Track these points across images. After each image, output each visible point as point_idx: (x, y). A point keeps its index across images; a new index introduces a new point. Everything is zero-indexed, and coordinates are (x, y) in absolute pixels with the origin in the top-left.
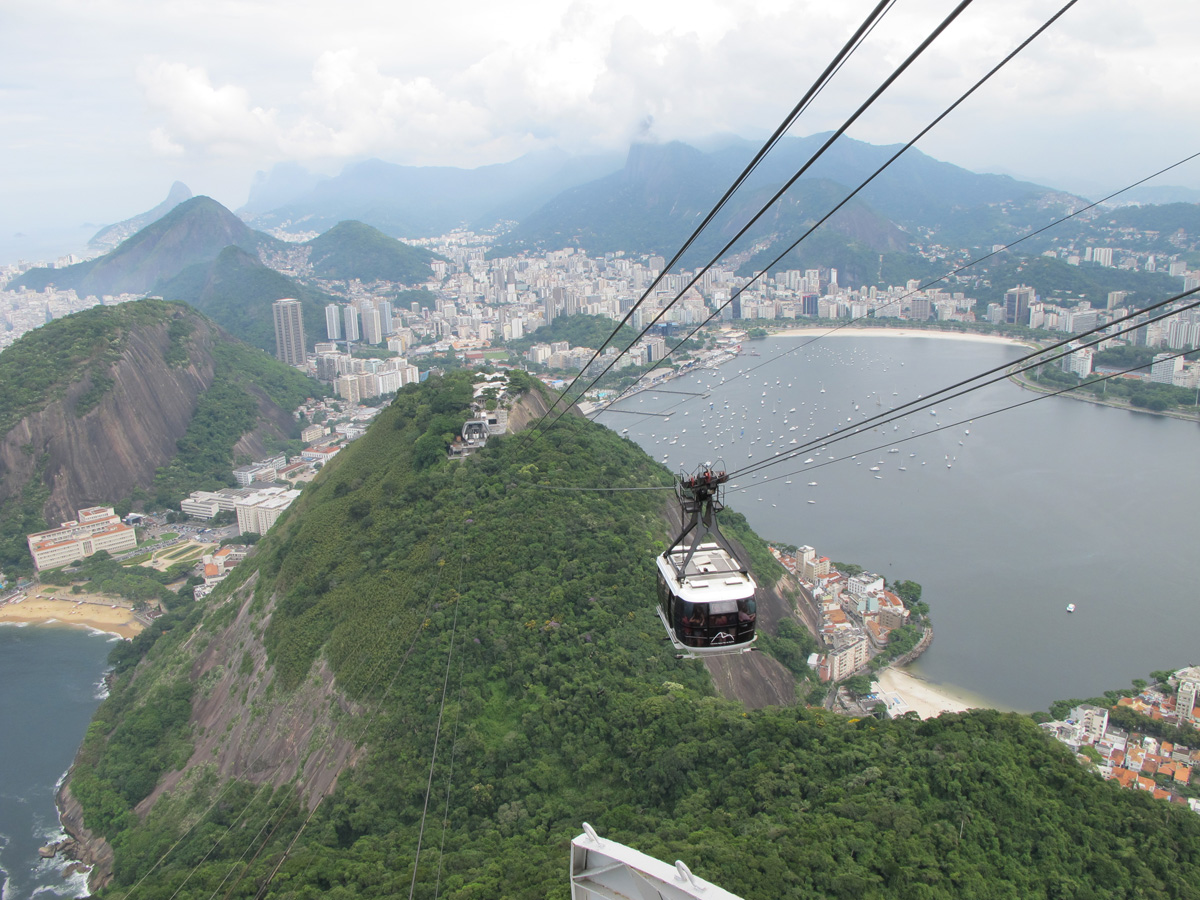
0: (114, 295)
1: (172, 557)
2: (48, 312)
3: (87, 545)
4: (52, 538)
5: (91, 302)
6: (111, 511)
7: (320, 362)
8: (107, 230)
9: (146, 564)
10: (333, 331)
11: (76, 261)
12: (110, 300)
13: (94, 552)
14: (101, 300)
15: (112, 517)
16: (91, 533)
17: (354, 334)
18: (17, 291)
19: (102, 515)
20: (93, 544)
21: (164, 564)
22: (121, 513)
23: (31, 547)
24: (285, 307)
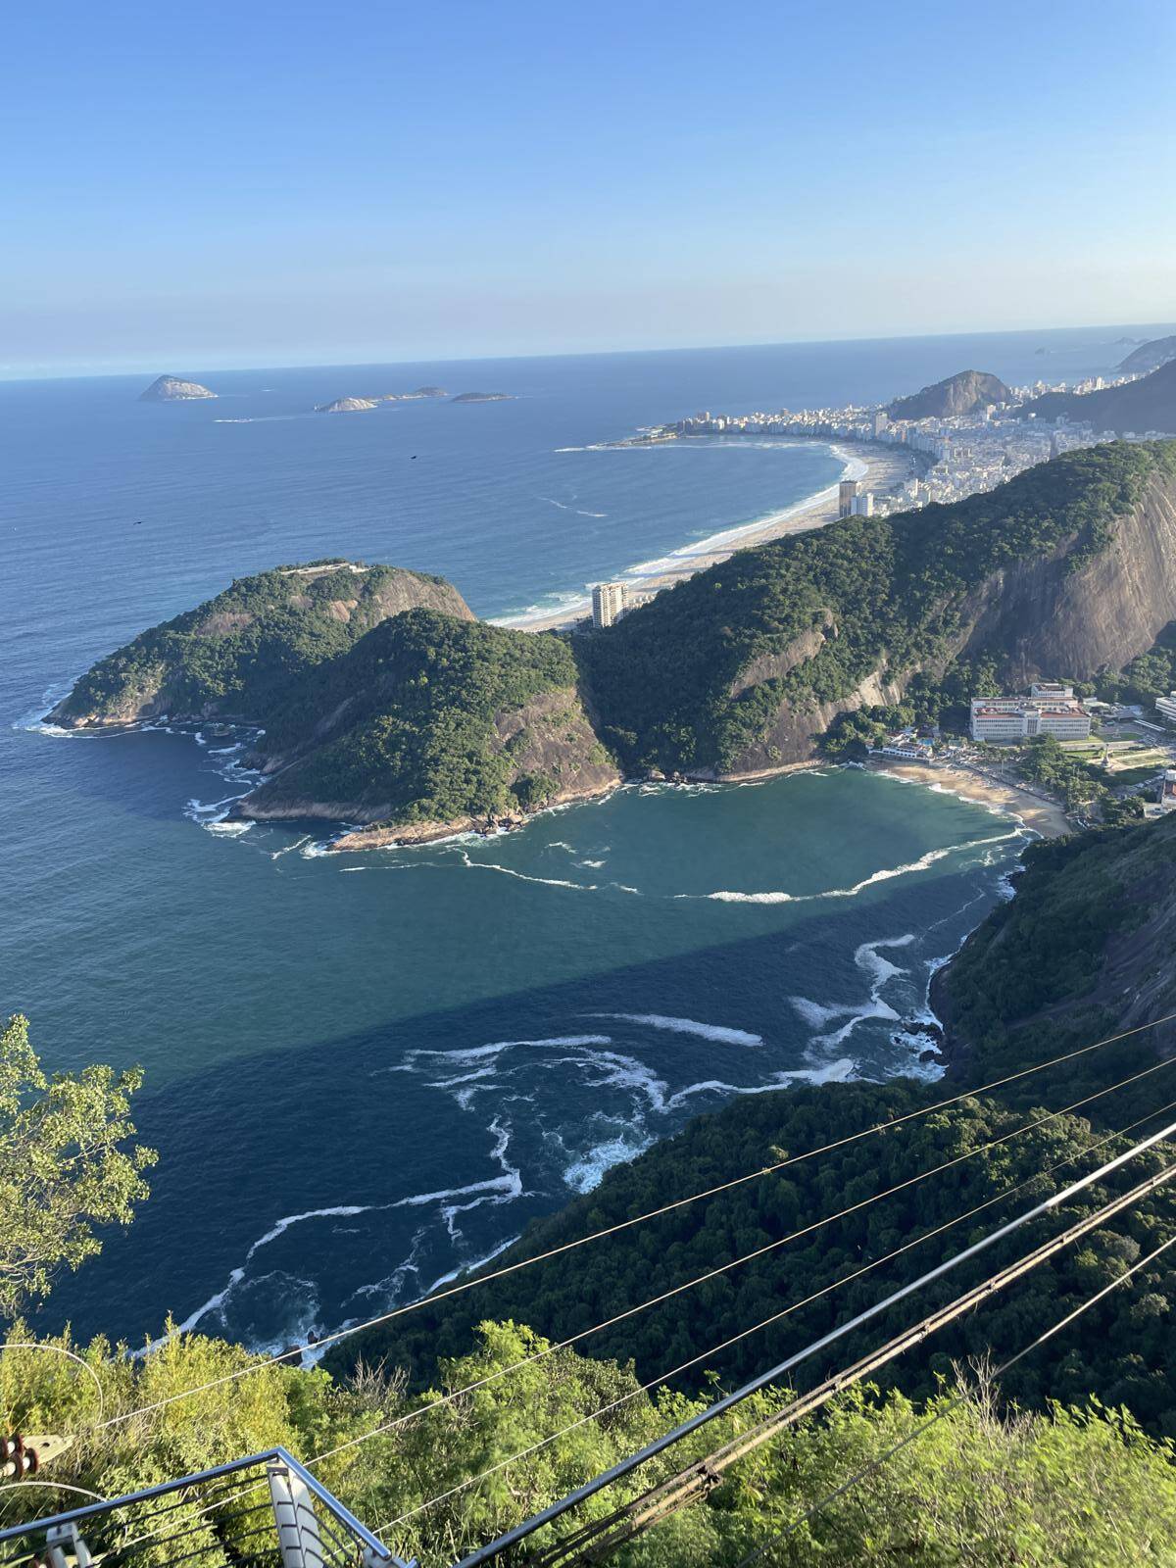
0: (1137, 433)
1: (1125, 762)
2: (1053, 447)
3: (1032, 723)
4: (997, 707)
5: (1106, 439)
6: (1069, 693)
8: (1149, 347)
9: (1094, 762)
11: (1100, 385)
12: (1130, 436)
13: (1039, 732)
14: (1119, 435)
15: (1068, 699)
16: (1040, 711)
18: (1025, 418)
19: (1058, 695)
20: (1039, 725)
21: (1114, 767)
22: (1079, 694)
23: (974, 711)
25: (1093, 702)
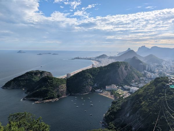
3: (112, 89)
7: (144, 72)
8: (120, 53)
9: (118, 93)
10: (147, 69)
12: (119, 61)
16: (112, 87)
17: (149, 70)
19: (114, 86)
21: (120, 93)
22: (116, 86)
23: (106, 87)
24: (141, 65)
25: (118, 87)
